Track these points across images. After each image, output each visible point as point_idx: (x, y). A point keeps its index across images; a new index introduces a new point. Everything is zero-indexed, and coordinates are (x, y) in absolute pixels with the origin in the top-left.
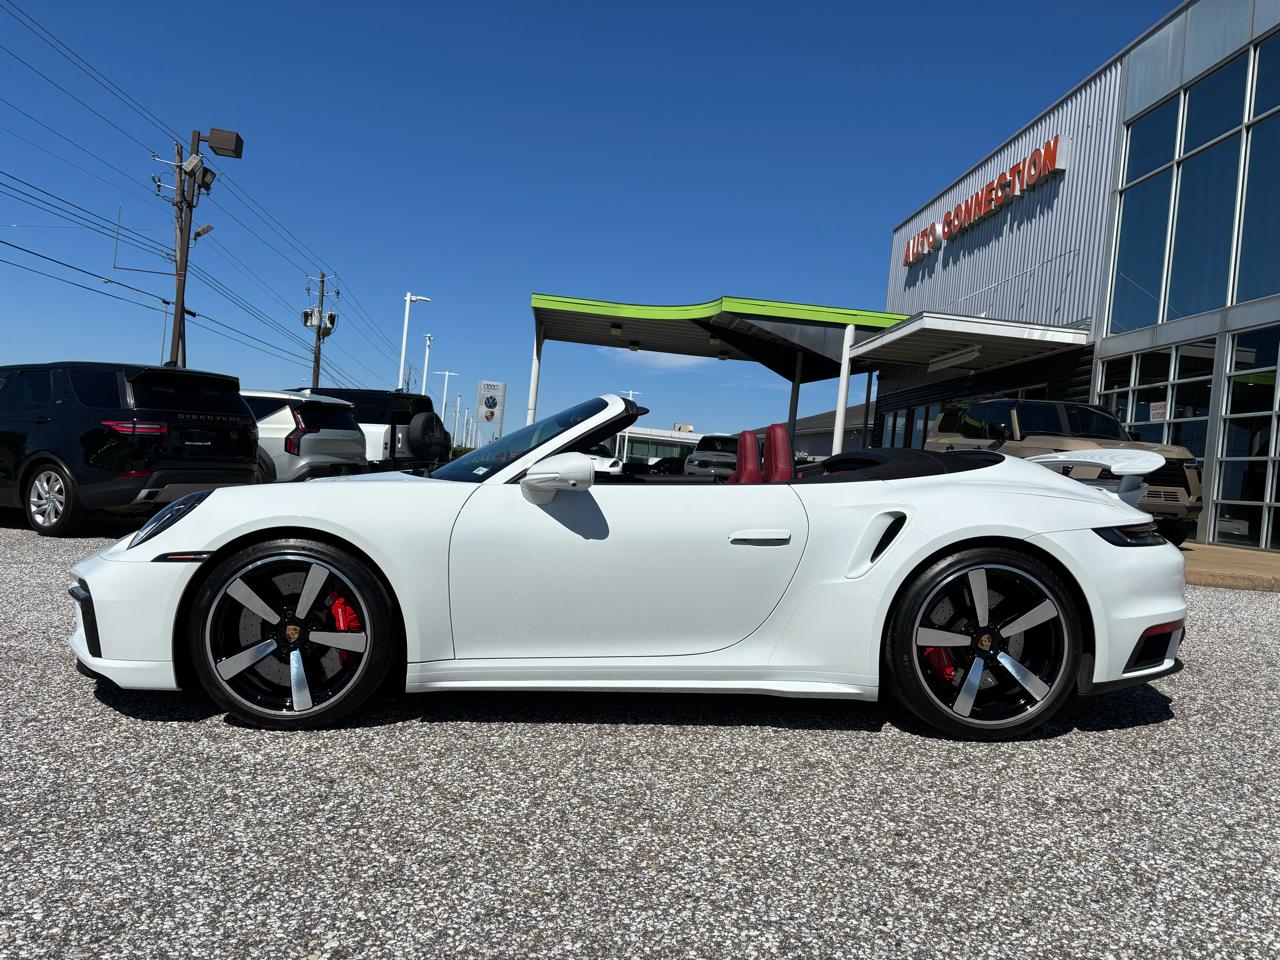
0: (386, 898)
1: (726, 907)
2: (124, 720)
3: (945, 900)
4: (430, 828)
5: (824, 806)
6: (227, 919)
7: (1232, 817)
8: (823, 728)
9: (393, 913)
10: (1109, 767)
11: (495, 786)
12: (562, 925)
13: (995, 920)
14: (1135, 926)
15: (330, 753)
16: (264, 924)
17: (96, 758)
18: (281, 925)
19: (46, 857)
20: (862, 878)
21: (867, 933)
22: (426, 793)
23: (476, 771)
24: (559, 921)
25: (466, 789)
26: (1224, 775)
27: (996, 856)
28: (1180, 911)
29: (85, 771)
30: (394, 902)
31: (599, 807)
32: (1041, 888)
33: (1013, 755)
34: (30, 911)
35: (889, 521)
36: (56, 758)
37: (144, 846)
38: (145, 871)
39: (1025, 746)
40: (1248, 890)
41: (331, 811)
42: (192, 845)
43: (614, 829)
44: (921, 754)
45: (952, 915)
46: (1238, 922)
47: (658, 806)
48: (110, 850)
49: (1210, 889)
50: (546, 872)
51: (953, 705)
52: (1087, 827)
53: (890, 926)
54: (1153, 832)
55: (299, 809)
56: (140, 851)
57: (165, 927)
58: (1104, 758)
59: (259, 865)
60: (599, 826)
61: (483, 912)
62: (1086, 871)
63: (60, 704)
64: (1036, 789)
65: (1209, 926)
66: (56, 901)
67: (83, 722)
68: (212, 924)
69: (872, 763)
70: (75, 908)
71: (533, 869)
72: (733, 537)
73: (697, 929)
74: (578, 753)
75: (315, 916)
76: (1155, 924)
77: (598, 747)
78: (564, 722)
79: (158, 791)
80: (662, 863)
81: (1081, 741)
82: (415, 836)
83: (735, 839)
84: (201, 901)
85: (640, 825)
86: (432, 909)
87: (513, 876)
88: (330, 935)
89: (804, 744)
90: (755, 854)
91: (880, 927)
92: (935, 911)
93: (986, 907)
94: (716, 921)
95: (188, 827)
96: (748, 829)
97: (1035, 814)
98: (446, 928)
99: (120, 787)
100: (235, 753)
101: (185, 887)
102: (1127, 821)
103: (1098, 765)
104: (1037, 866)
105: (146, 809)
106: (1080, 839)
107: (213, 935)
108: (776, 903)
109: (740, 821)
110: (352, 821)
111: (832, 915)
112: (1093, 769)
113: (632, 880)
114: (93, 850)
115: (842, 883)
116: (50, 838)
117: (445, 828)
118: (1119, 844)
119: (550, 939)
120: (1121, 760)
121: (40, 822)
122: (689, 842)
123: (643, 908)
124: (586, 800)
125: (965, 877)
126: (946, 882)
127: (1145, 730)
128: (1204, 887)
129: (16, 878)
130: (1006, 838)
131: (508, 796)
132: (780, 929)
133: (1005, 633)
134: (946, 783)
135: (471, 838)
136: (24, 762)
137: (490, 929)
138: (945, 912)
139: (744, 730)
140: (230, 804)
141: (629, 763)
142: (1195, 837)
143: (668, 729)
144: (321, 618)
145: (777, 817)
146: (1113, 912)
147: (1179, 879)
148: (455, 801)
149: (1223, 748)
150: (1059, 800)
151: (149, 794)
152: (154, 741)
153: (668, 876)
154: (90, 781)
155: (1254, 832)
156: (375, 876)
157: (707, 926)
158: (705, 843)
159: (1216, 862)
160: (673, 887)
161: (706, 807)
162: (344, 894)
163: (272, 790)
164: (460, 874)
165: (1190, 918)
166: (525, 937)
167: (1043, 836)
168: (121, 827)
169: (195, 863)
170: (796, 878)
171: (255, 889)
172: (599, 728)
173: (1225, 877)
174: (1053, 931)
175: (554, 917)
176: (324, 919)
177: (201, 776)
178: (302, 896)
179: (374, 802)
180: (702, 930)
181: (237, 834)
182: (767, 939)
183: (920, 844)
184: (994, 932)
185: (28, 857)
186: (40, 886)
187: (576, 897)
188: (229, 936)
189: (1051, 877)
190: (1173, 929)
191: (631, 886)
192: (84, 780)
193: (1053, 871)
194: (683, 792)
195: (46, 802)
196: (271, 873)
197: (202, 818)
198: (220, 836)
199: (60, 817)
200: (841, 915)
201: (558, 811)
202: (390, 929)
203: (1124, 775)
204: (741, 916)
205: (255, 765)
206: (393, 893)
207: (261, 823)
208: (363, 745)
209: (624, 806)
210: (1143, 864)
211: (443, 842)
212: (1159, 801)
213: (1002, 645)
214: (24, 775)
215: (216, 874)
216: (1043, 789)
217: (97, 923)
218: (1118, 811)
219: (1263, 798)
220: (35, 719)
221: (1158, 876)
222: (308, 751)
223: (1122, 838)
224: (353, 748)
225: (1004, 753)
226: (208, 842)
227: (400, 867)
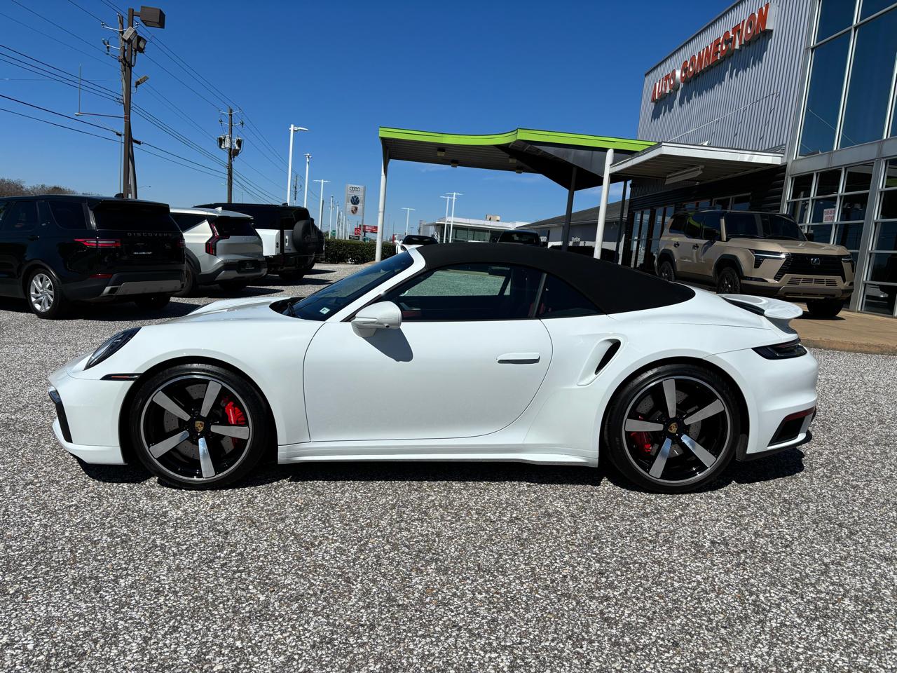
0: (255, 630)
1: (479, 634)
2: (91, 483)
3: (624, 627)
4: (289, 572)
5: (554, 550)
6: (152, 647)
7: (830, 557)
8: (561, 483)
9: (260, 642)
10: (751, 514)
11: (335, 535)
12: (369, 650)
13: (655, 643)
14: (748, 647)
15: (227, 509)
16: (175, 651)
17: (71, 515)
18: (186, 652)
19: (37, 598)
20: (572, 610)
21: (568, 654)
22: (289, 542)
23: (324, 523)
24: (367, 647)
25: (315, 538)
26: (830, 519)
27: (663, 590)
28: (781, 635)
29: (64, 526)
30: (261, 633)
31: (403, 552)
32: (690, 616)
33: (688, 505)
34: (25, 642)
35: (609, 345)
36: (45, 515)
37: (101, 588)
38: (101, 608)
39: (697, 497)
40: (829, 618)
41: (225, 558)
42: (132, 587)
43: (411, 570)
44: (625, 505)
45: (627, 639)
46: (818, 644)
47: (442, 551)
48: (79, 592)
49: (803, 617)
50: (363, 607)
51: (649, 470)
52: (729, 566)
53: (584, 649)
54: (773, 569)
55: (204, 556)
56: (98, 592)
57: (112, 654)
58: (750, 506)
59: (175, 604)
60: (401, 568)
61: (318, 640)
62: (722, 602)
63: (49, 469)
64: (699, 534)
65: (797, 647)
66: (42, 634)
67: (63, 484)
68: (142, 651)
69: (591, 513)
70: (54, 640)
71: (354, 605)
72: (499, 358)
73: (457, 653)
74: (393, 507)
75: (209, 644)
76: (761, 646)
77: (407, 501)
78: (386, 480)
79: (112, 542)
80: (440, 598)
81: (736, 491)
82: (279, 578)
83: (491, 578)
84: (136, 633)
85: (429, 568)
86: (285, 638)
87: (341, 611)
88: (218, 659)
89: (547, 496)
90: (503, 591)
91: (578, 649)
92: (616, 636)
93: (650, 632)
94: (470, 646)
95: (130, 572)
96: (501, 570)
97: (695, 555)
98: (293, 653)
99: (87, 539)
100: (164, 510)
101: (126, 622)
102: (757, 560)
103: (745, 513)
104: (689, 598)
105: (103, 557)
106: (722, 575)
107: (143, 660)
108: (512, 631)
109: (496, 563)
110: (238, 566)
111: (547, 640)
112: (740, 516)
113: (418, 613)
114: (67, 592)
115: (558, 614)
116: (39, 582)
117: (299, 572)
118: (748, 579)
119: (360, 662)
120: (761, 508)
121: (34, 569)
122: (460, 582)
123: (423, 637)
124: (395, 547)
125: (640, 608)
126: (627, 612)
127: (781, 482)
128: (800, 616)
129: (17, 615)
130: (672, 575)
131: (343, 544)
132: (512, 652)
133: (687, 422)
134: (639, 529)
135: (315, 580)
136: (24, 519)
137: (322, 654)
138: (623, 636)
139: (508, 485)
140: (159, 553)
141: (426, 514)
142: (801, 574)
143: (457, 485)
144: (218, 415)
145: (521, 559)
146: (735, 636)
147: (784, 609)
148: (307, 549)
149: (834, 497)
150: (713, 543)
151: (105, 545)
152: (111, 500)
153: (443, 610)
154: (67, 534)
155: (842, 570)
156: (250, 612)
157: (464, 650)
158: (470, 582)
159: (812, 595)
160: (445, 619)
161: (474, 551)
162: (229, 626)
163: (187, 541)
164: (306, 609)
165: (786, 641)
166: (344, 660)
167: (697, 573)
168: (86, 573)
169: (133, 602)
170: (527, 610)
171: (171, 624)
172: (410, 485)
173: (816, 608)
174: (692, 652)
175: (364, 643)
176: (215, 647)
177: (141, 529)
178: (201, 629)
179: (254, 550)
180: (460, 653)
181: (162, 577)
182: (502, 660)
183: (614, 581)
184: (653, 653)
185: (26, 598)
186: (32, 621)
187: (380, 628)
188: (153, 661)
189: (698, 607)
190: (773, 650)
191: (417, 618)
192: (63, 533)
193: (699, 602)
194: (460, 539)
195: (38, 553)
196: (182, 610)
197: (140, 564)
198: (151, 579)
199: (47, 565)
200: (553, 640)
201: (375, 556)
202: (257, 655)
203: (761, 521)
204: (487, 641)
205: (177, 519)
206: (261, 625)
207: (178, 568)
208: (249, 502)
209: (420, 551)
210: (762, 597)
211: (297, 583)
212: (781, 543)
213: (685, 429)
214: (24, 529)
215: (146, 610)
216: (703, 534)
217: (68, 652)
218: (752, 552)
219: (854, 540)
220: (31, 483)
221: (770, 607)
222: (213, 507)
223: (750, 575)
224: (242, 504)
225: (682, 503)
226: (142, 584)
227: (267, 604)
